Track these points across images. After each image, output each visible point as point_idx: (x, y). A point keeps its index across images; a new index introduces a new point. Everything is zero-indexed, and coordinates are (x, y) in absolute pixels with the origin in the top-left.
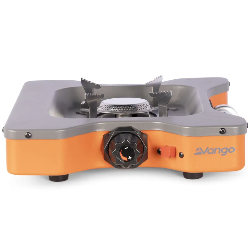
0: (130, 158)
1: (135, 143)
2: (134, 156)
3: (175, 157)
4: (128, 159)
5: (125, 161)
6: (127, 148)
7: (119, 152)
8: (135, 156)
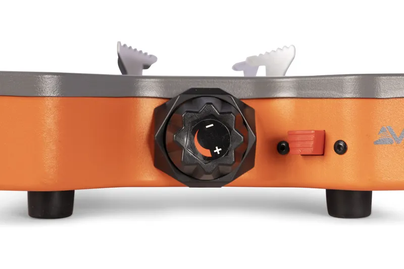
0: (218, 150)
1: (231, 113)
2: (229, 146)
3: (323, 155)
4: (212, 152)
5: (205, 158)
6: (212, 125)
7: (192, 136)
8: (231, 145)
